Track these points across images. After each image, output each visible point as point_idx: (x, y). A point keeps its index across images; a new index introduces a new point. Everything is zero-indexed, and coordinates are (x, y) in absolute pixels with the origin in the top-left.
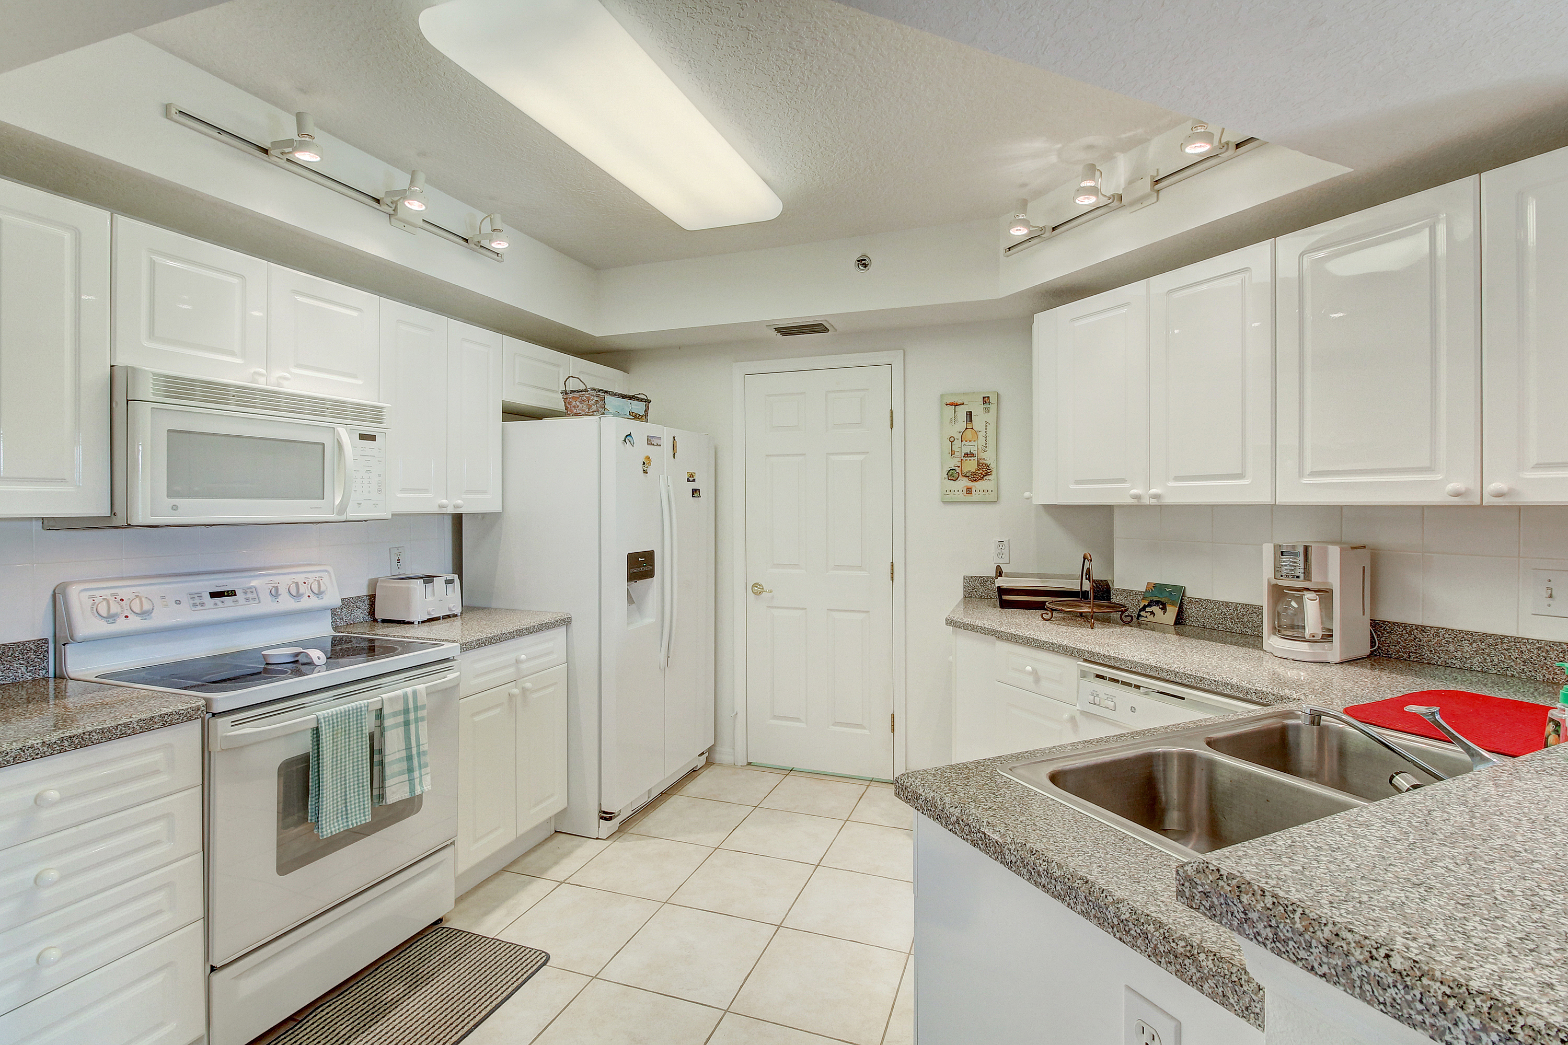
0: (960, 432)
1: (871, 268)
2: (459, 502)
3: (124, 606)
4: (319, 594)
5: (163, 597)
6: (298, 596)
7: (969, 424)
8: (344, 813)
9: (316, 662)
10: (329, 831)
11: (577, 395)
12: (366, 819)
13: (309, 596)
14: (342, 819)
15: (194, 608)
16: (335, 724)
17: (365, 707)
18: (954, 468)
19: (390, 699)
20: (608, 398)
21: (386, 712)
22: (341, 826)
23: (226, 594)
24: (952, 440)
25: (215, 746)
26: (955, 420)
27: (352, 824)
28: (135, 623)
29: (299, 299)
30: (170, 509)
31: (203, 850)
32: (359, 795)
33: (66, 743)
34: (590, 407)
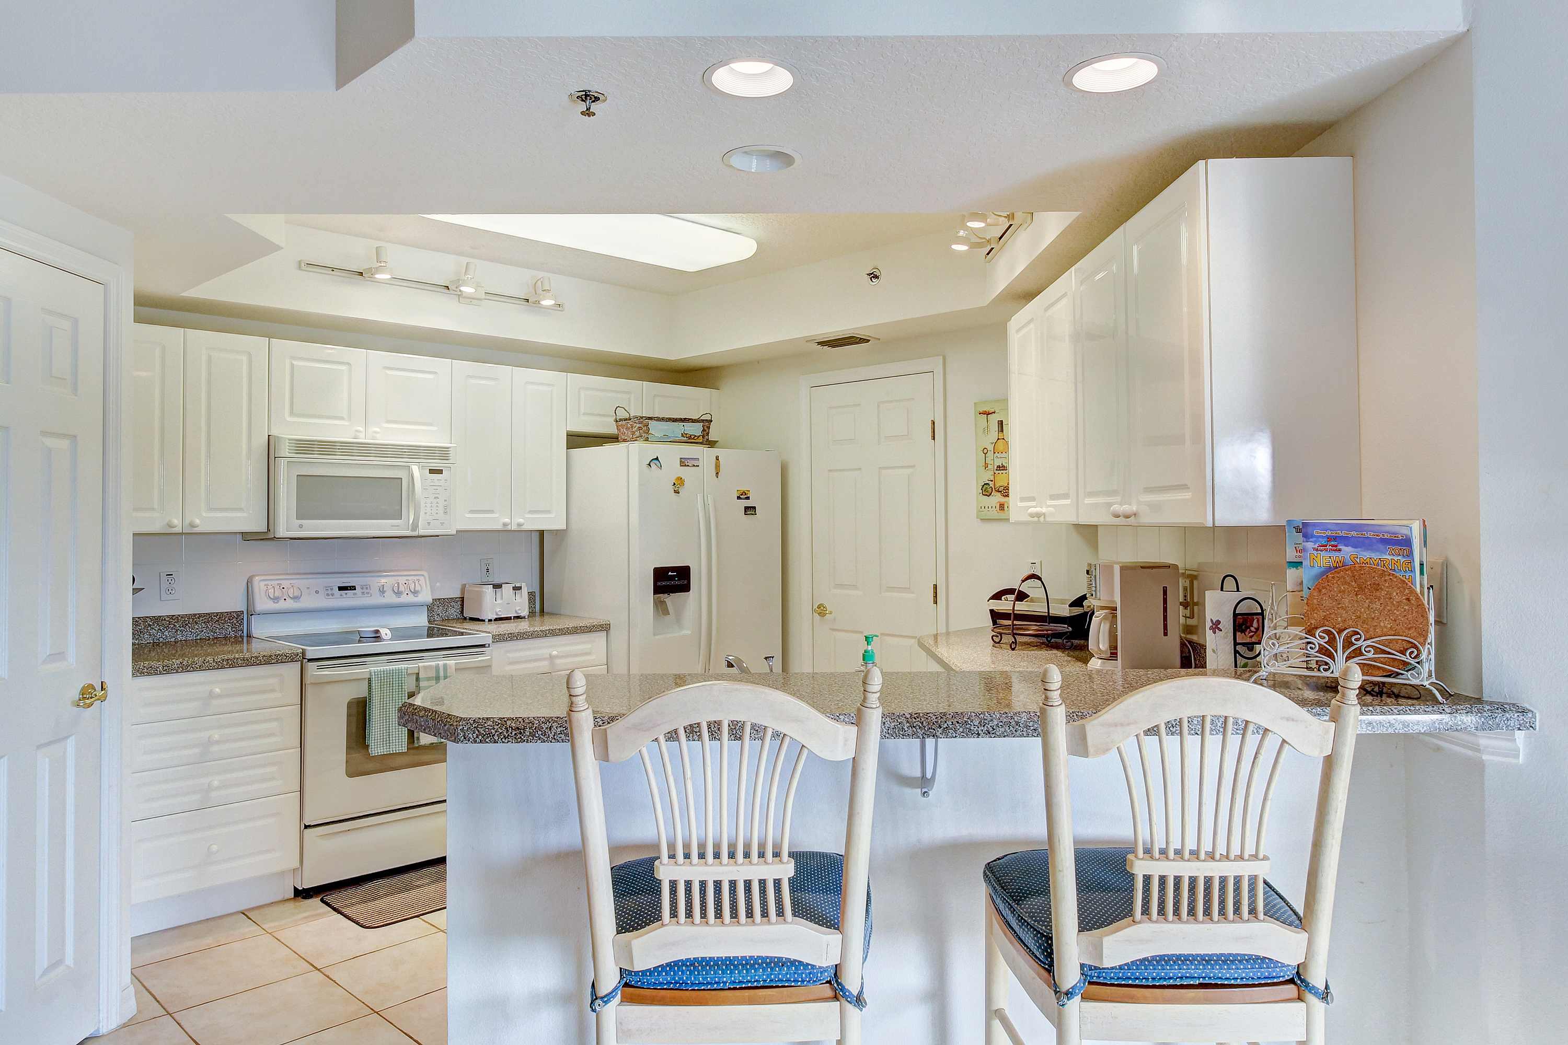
0: (992, 443)
1: (882, 278)
2: (521, 521)
3: (285, 592)
4: (415, 593)
5: (308, 588)
6: (398, 593)
7: (1001, 434)
8: (388, 742)
9: (383, 636)
10: (376, 752)
11: (624, 423)
12: (402, 750)
13: (407, 594)
14: (386, 746)
15: (327, 597)
16: (382, 678)
17: (405, 669)
18: (987, 482)
19: (425, 667)
20: (652, 424)
21: (421, 676)
22: (385, 750)
23: (349, 589)
24: (985, 452)
25: (308, 680)
26: (987, 430)
27: (393, 751)
28: (290, 604)
29: (390, 372)
30: (298, 526)
31: (301, 747)
32: (398, 731)
33: (225, 663)
34: (633, 433)
